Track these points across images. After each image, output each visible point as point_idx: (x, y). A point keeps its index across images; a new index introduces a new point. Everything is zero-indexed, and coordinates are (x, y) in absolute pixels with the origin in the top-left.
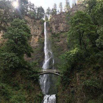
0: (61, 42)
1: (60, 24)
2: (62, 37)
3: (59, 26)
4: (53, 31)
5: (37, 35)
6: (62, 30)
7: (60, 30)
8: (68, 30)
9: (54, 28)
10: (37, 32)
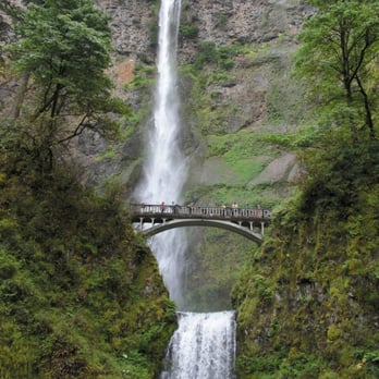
0: (239, 88)
1: (235, 5)
2: (246, 66)
3: (231, 15)
4: (201, 34)
5: (127, 54)
6: (245, 34)
7: (238, 30)
8: (271, 34)
9: (208, 23)
10: (128, 38)
